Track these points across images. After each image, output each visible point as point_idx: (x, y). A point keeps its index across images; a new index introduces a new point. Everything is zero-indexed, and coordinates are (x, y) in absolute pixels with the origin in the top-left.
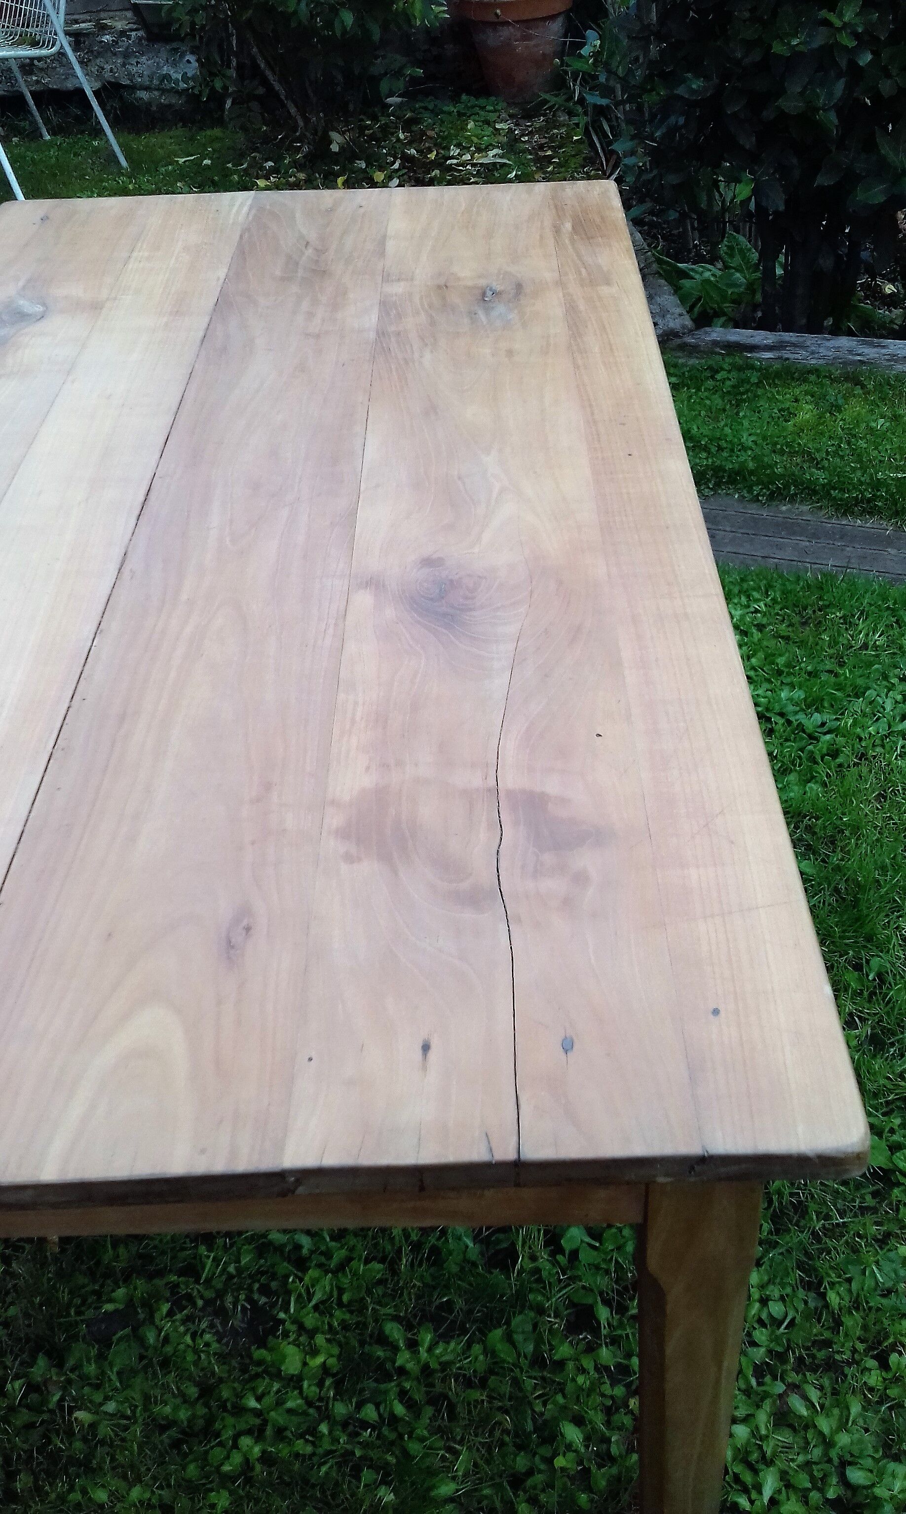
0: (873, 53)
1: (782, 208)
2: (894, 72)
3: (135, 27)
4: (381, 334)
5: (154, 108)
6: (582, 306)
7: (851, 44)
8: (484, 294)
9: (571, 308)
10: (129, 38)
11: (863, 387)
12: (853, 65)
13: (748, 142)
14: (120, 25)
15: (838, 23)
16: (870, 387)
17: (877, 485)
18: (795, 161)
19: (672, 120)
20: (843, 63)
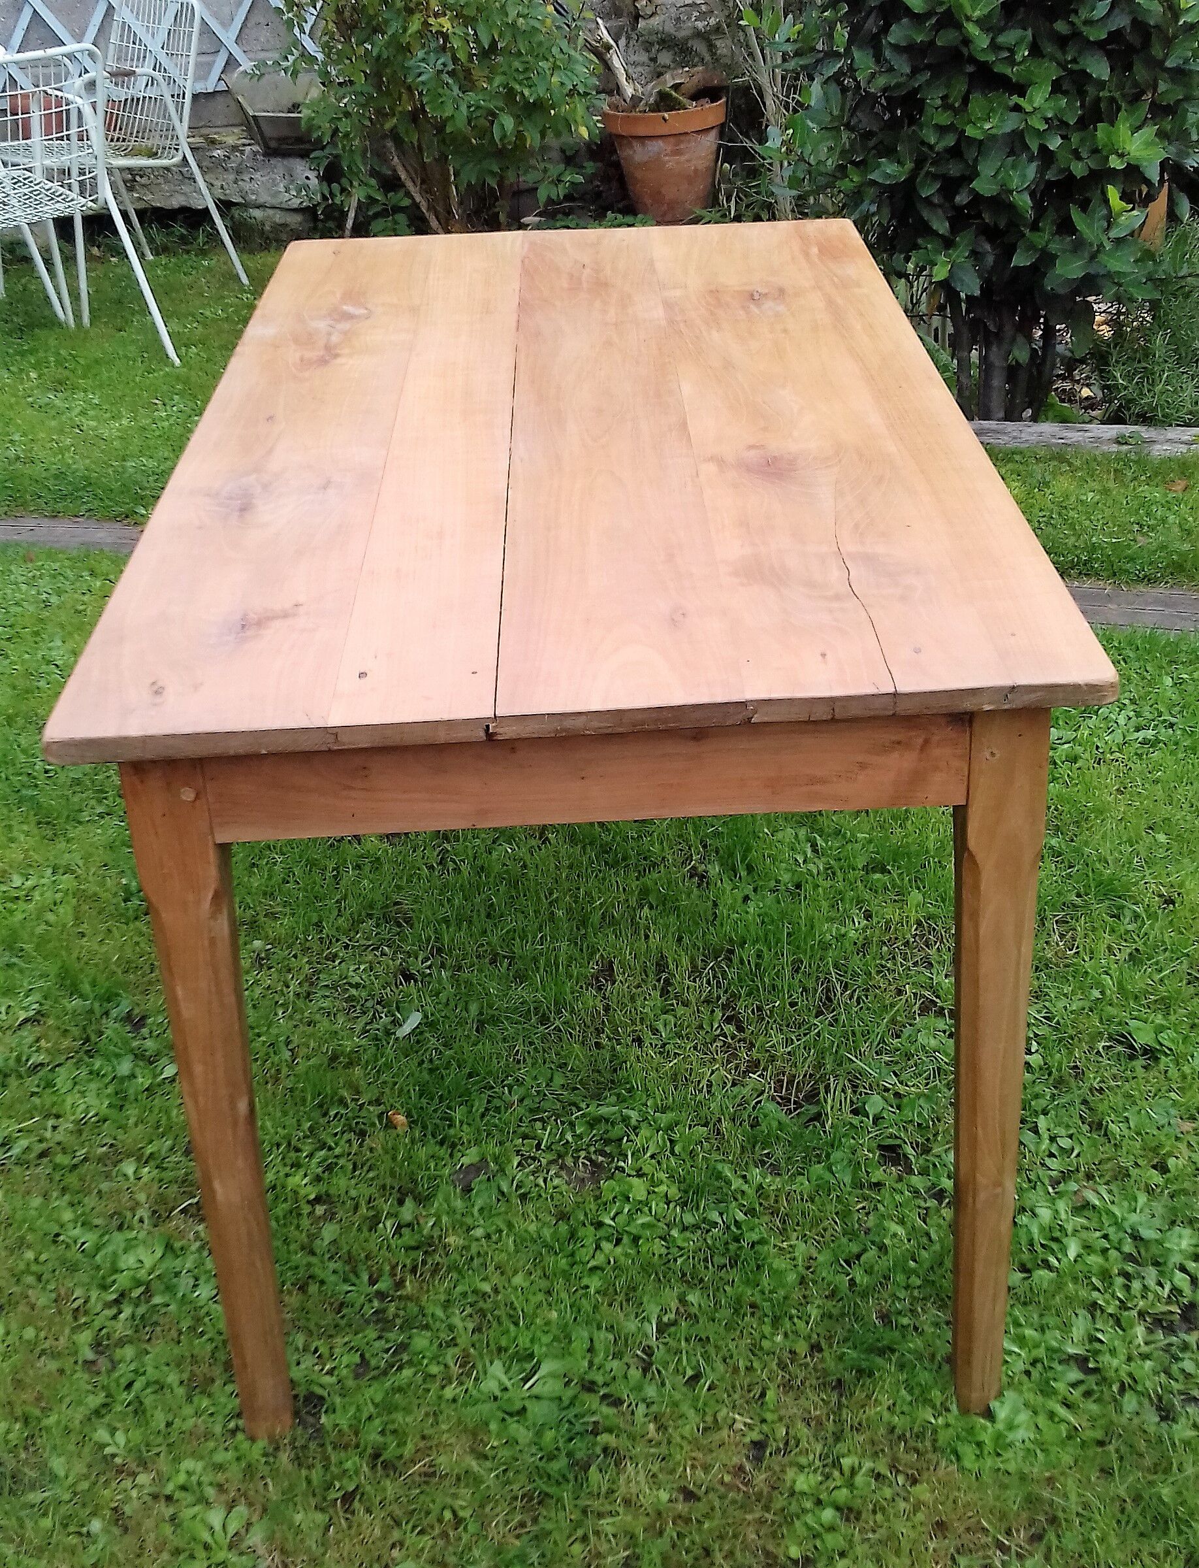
0: (1063, 137)
1: (977, 293)
2: (1084, 155)
3: (247, 142)
4: (671, 322)
5: (267, 228)
6: (840, 301)
7: (1043, 127)
8: (752, 295)
9: (830, 302)
10: (242, 152)
11: (1070, 464)
12: (1043, 148)
13: (941, 226)
14: (231, 141)
15: (1029, 109)
16: (1078, 463)
17: (1094, 548)
18: (988, 247)
19: (864, 207)
20: (1035, 148)
